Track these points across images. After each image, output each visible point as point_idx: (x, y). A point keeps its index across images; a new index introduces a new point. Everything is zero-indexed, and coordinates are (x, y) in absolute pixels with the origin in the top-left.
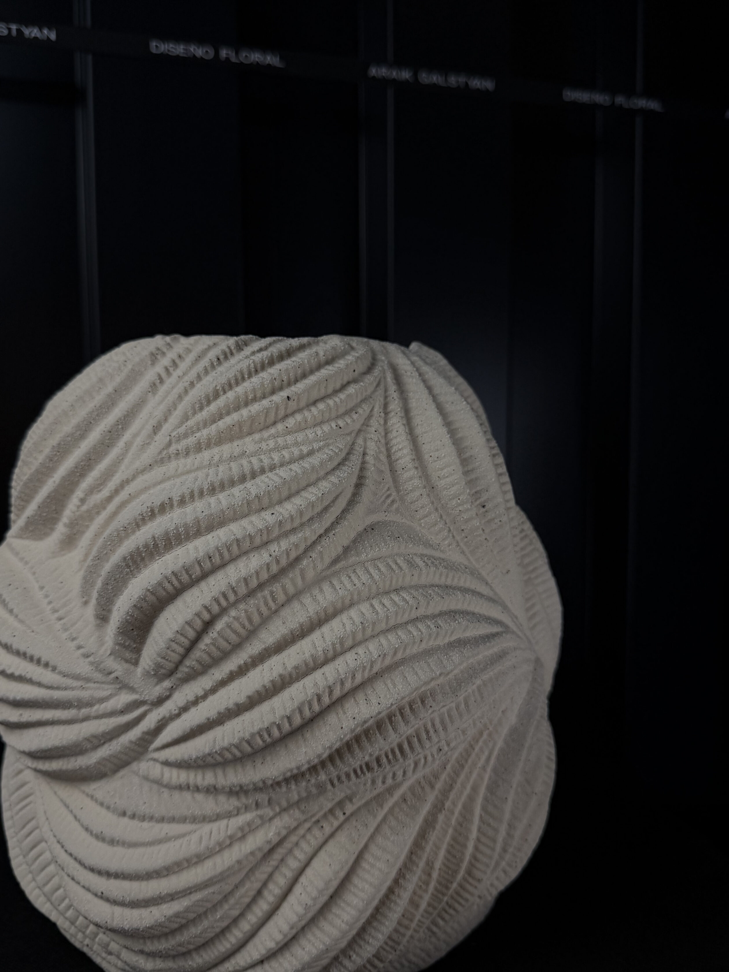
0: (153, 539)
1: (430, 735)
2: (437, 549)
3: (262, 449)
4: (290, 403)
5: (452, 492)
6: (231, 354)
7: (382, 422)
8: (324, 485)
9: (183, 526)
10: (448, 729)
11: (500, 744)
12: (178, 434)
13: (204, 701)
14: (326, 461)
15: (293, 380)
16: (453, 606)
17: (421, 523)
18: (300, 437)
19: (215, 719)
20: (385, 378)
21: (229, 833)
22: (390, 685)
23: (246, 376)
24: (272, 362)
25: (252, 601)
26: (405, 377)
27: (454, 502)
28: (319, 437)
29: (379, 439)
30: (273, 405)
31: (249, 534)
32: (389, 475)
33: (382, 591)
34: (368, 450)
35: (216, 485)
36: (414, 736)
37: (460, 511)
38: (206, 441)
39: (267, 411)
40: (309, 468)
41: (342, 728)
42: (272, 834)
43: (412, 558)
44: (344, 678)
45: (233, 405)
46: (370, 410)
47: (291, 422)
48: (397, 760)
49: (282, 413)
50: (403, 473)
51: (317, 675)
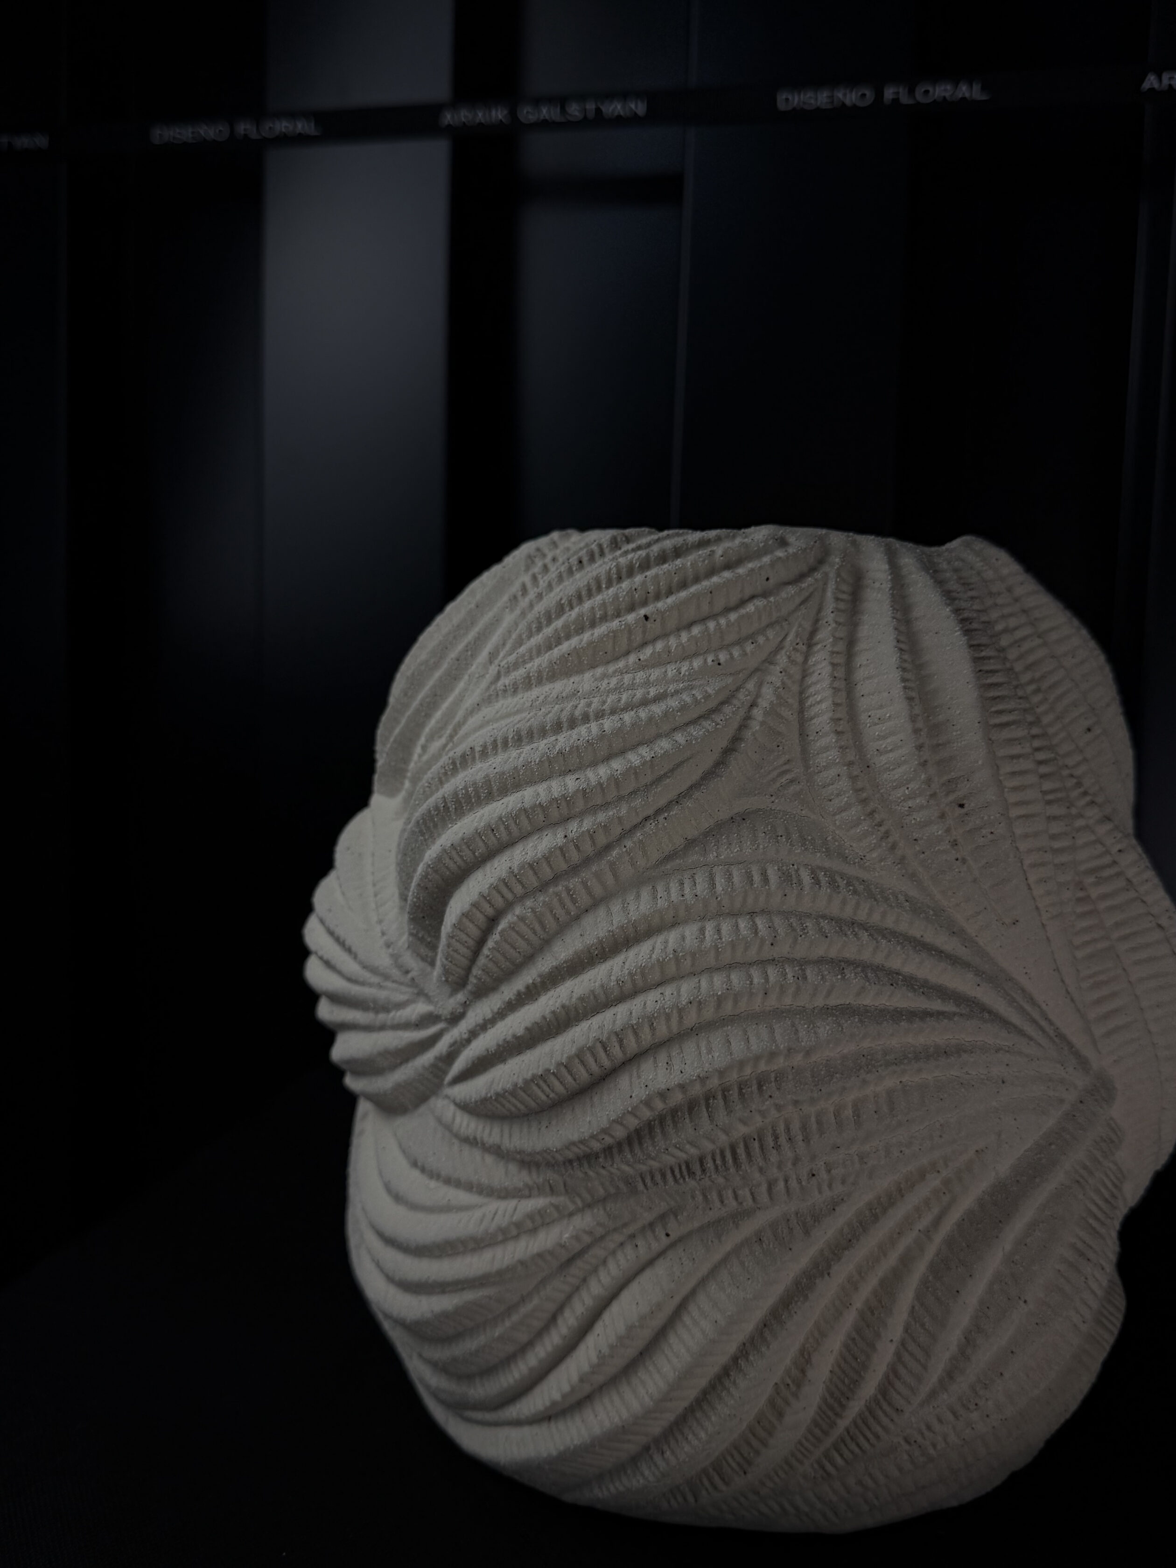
0: (443, 799)
1: (779, 1143)
2: (854, 863)
3: (600, 689)
4: (649, 624)
5: (896, 777)
6: (601, 555)
7: (800, 658)
8: (664, 745)
9: (472, 785)
10: (812, 1142)
11: (967, 1203)
12: (507, 663)
13: (493, 1027)
14: (673, 710)
15: (664, 592)
16: (851, 953)
17: (836, 820)
18: (655, 674)
19: (493, 1052)
20: (824, 590)
21: (515, 1218)
22: (704, 1050)
23: (604, 586)
24: (645, 565)
25: (541, 898)
26: (869, 590)
27: (899, 793)
28: (682, 675)
29: (783, 683)
30: (623, 627)
31: (540, 803)
32: (797, 741)
33: (727, 911)
34: (760, 700)
35: (522, 733)
36: (754, 1139)
37: (909, 807)
38: (536, 675)
39: (614, 635)
40: (643, 718)
41: (631, 1097)
42: (567, 1235)
43: (797, 871)
44: (635, 1024)
45: (574, 626)
46: (780, 639)
47: (647, 653)
48: (727, 1169)
49: (638, 639)
50: (816, 738)
51: (608, 1015)
